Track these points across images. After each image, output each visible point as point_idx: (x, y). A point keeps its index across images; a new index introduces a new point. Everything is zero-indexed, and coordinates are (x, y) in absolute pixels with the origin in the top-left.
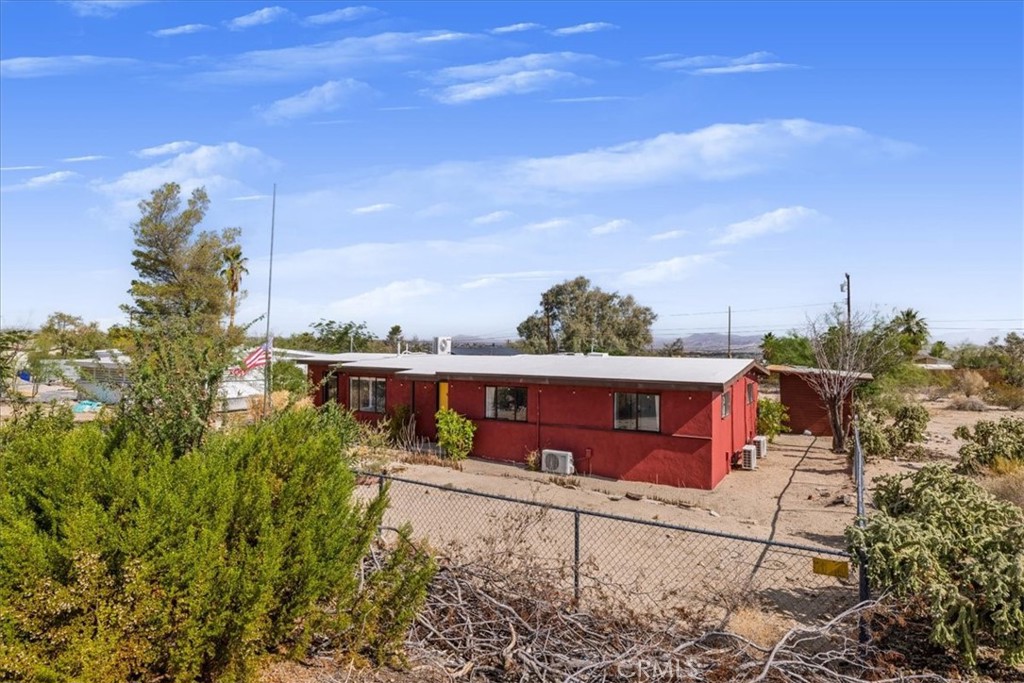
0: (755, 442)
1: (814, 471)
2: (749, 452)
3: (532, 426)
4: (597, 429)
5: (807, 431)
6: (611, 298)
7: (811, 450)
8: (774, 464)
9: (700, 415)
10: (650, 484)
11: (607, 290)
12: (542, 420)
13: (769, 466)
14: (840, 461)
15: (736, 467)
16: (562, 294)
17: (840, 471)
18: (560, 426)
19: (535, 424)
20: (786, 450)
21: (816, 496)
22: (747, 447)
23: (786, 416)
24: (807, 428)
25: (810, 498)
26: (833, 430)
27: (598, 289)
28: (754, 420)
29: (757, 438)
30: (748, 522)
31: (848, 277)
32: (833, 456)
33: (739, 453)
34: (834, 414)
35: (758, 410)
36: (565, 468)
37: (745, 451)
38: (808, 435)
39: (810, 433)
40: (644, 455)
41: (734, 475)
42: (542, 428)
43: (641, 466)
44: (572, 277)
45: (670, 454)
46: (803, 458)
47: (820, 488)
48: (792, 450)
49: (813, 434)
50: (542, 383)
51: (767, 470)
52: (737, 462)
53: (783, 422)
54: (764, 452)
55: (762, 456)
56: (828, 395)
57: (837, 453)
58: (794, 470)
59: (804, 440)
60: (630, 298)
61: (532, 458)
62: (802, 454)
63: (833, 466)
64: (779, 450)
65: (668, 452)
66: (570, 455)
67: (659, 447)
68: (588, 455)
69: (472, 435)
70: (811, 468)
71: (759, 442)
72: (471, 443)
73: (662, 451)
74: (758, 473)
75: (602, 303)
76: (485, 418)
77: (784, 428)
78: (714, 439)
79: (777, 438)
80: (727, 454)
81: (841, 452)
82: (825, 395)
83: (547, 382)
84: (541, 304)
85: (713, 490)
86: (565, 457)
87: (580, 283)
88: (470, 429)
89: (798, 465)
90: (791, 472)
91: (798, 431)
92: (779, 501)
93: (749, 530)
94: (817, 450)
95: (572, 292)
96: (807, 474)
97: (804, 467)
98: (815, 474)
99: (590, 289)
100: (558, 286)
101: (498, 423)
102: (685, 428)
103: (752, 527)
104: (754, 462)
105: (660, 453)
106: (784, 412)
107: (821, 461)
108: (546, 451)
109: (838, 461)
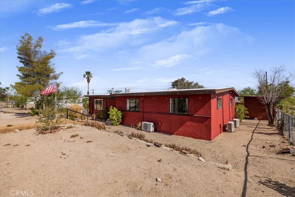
0: (234, 121)
1: (262, 133)
2: (231, 124)
3: (141, 113)
4: (163, 113)
5: (256, 119)
6: (191, 83)
7: (258, 125)
8: (242, 130)
9: (206, 106)
10: (183, 137)
11: (190, 81)
12: (144, 111)
13: (240, 131)
14: (273, 130)
15: (225, 130)
16: (177, 82)
17: (276, 133)
18: (150, 112)
19: (142, 112)
20: (248, 125)
21: (267, 146)
22: (230, 122)
23: (247, 112)
24: (255, 118)
25: (264, 147)
26: (269, 117)
27: (188, 81)
28: (233, 113)
29: (235, 119)
30: (224, 168)
31: (266, 73)
32: (269, 127)
33: (226, 125)
34: (269, 110)
35: (235, 110)
36: (150, 129)
37: (229, 124)
38: (256, 120)
39: (257, 119)
40: (182, 125)
41: (223, 134)
42: (144, 114)
43: (180, 129)
44: (180, 78)
45: (193, 124)
46: (256, 128)
47: (268, 142)
48: (250, 125)
49: (258, 120)
50: (142, 95)
51: (239, 133)
52: (225, 129)
53: (246, 114)
54: (238, 125)
55: (237, 126)
56: (266, 102)
57: (271, 126)
58: (253, 133)
59: (255, 121)
60: (197, 83)
61: (139, 125)
62: (256, 126)
63: (270, 131)
64: (245, 125)
65: (192, 123)
66: (152, 124)
67: (188, 120)
68: (160, 124)
69: (121, 116)
70: (261, 132)
71: (236, 121)
72: (120, 119)
73: (189, 122)
74: (235, 133)
75: (188, 85)
76: (126, 111)
77: (246, 117)
78: (212, 117)
79: (243, 121)
80: (220, 125)
81: (273, 126)
82: (265, 102)
83: (143, 95)
84: (172, 85)
85: (212, 141)
86: (150, 125)
87: (183, 80)
88: (120, 114)
89: (254, 131)
90: (252, 134)
91: (252, 118)
92: (247, 149)
93: (224, 176)
94: (261, 125)
95: (180, 82)
96: (259, 135)
97: (257, 132)
98: (263, 135)
99: (185, 81)
100: (176, 81)
101: (130, 112)
102: (199, 112)
103: (227, 173)
104: (233, 129)
105: (188, 123)
106: (247, 110)
107: (264, 129)
108: (144, 122)
109: (272, 129)
